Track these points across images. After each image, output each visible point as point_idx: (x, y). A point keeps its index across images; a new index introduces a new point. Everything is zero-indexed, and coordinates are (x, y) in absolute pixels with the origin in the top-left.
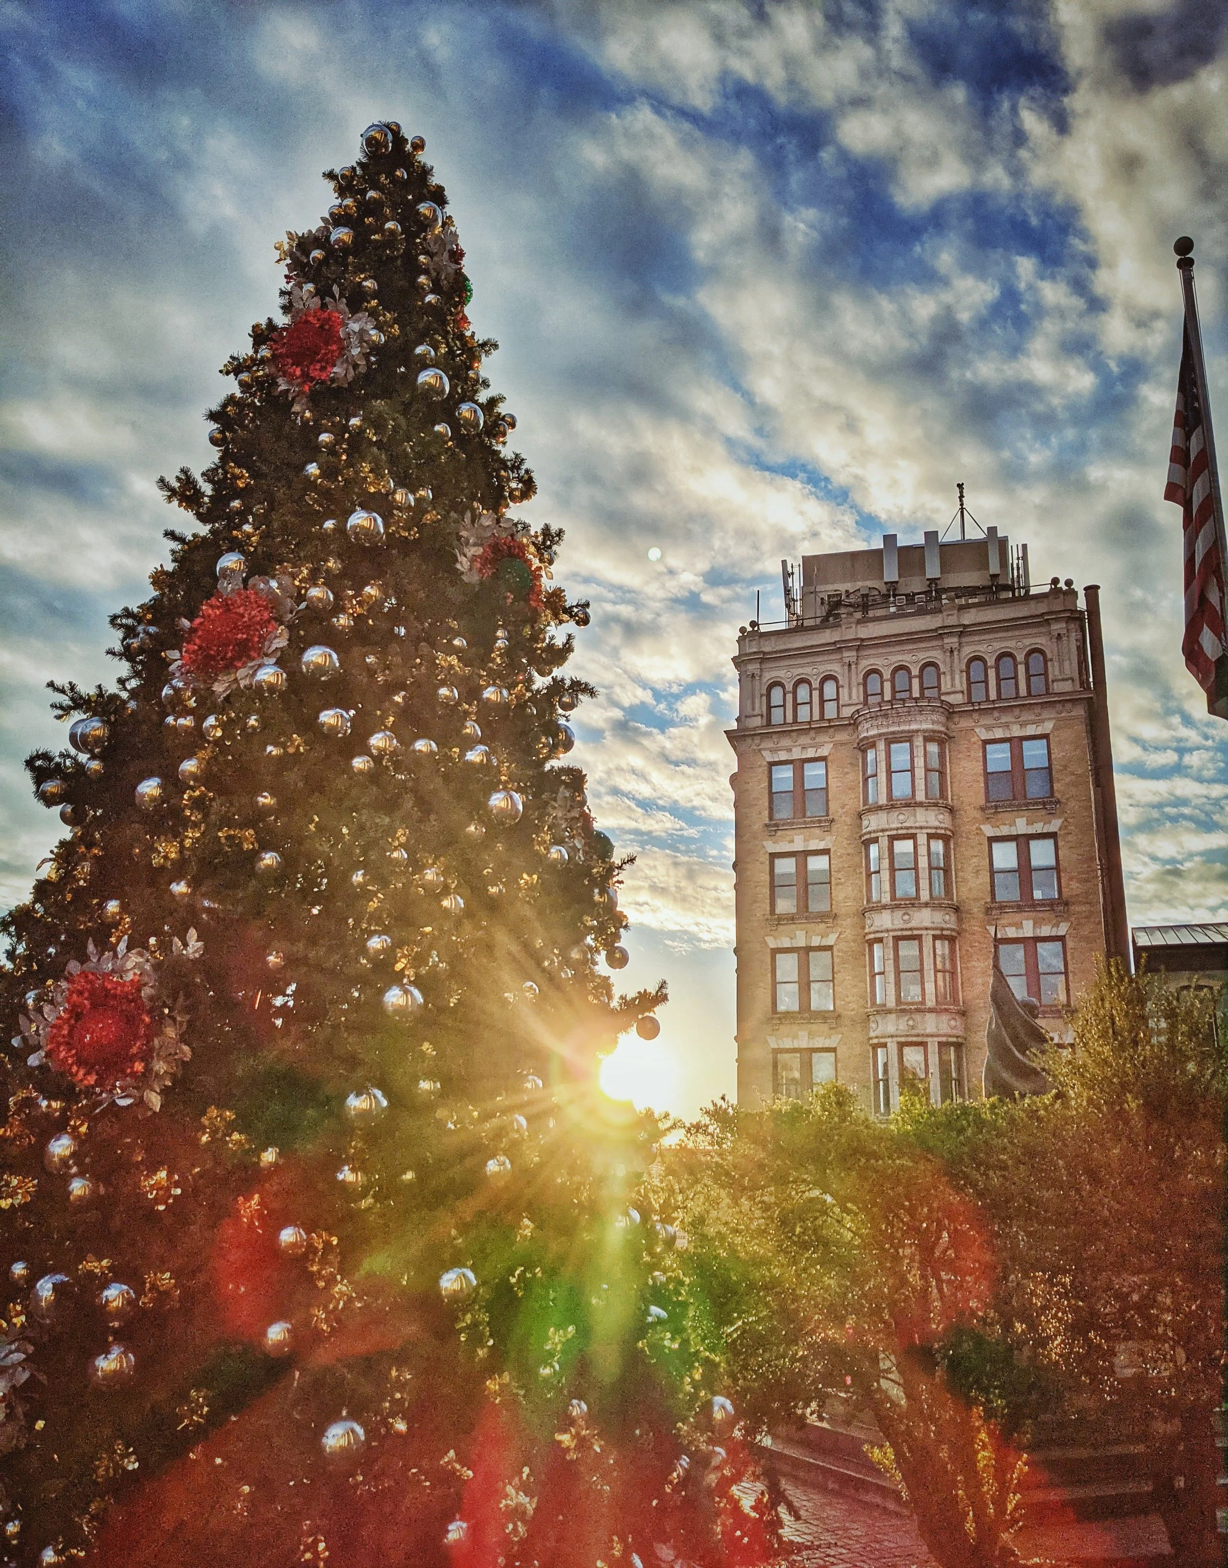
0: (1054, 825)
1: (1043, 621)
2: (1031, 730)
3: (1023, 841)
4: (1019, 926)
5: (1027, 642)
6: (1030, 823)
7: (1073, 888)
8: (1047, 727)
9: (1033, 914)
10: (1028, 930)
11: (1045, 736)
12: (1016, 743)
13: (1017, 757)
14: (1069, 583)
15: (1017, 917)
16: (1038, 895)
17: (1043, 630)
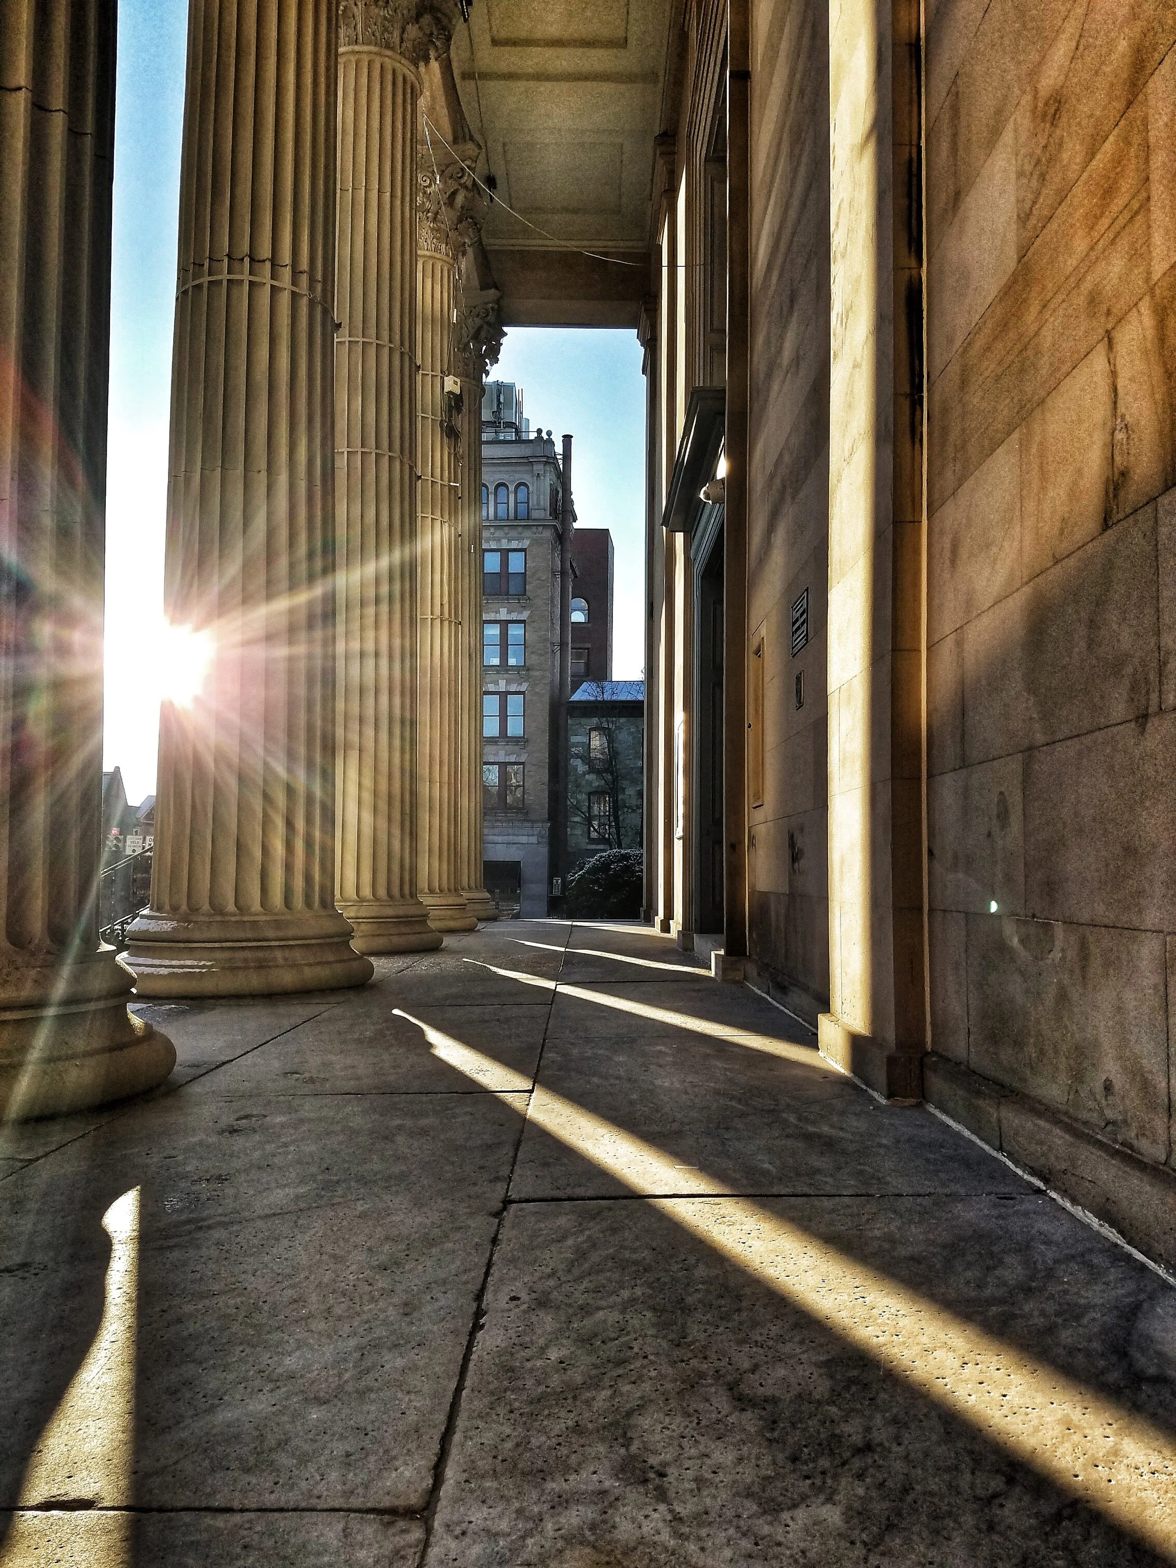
0: (524, 616)
1: (527, 462)
2: (514, 545)
3: (504, 624)
4: (496, 683)
5: (517, 476)
6: (509, 612)
7: (534, 660)
8: (526, 544)
9: (506, 676)
10: (502, 686)
11: (524, 550)
12: (505, 553)
13: (505, 563)
14: (549, 433)
15: (495, 677)
16: (512, 661)
17: (527, 468)
